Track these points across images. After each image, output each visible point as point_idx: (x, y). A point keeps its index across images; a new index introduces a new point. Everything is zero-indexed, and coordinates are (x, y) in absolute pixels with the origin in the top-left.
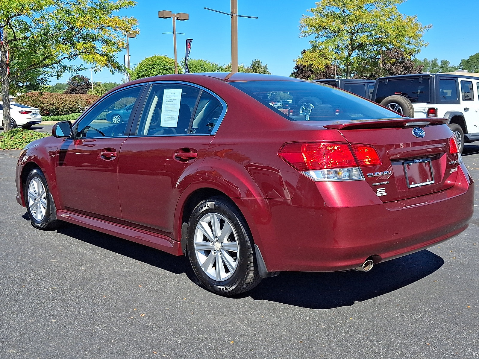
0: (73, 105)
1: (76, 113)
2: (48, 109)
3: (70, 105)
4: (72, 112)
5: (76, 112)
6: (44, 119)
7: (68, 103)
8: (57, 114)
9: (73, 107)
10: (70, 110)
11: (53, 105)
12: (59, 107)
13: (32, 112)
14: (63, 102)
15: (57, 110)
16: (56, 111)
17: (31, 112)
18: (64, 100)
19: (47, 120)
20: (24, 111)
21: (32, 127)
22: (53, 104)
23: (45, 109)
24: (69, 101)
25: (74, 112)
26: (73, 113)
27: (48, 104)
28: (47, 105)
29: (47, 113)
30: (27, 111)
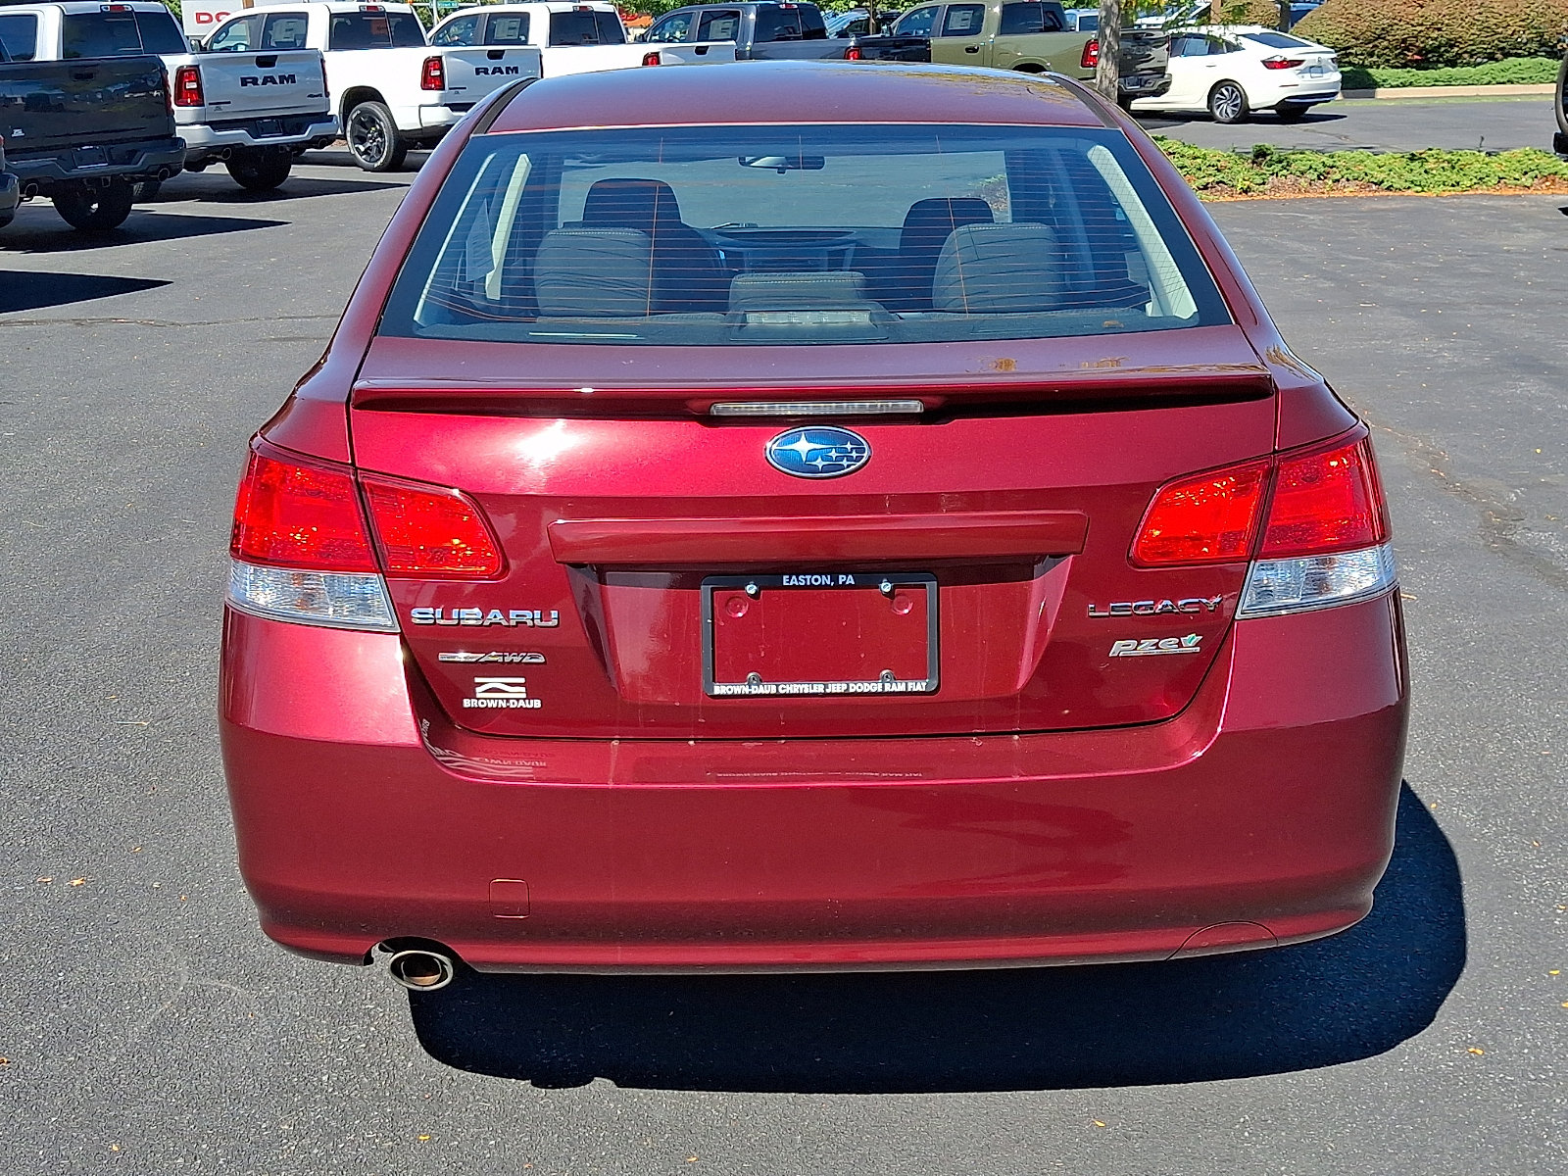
0: (1513, 29)
1: (1520, 60)
2: (1422, 45)
3: (1500, 30)
4: (1506, 55)
5: (1518, 55)
6: (1401, 80)
7: (1495, 21)
8: (1452, 63)
9: (1512, 35)
10: (1502, 45)
11: (1439, 29)
12: (1460, 37)
13: (1303, 61)
14: (1476, 17)
15: (1452, 46)
16: (1448, 52)
17: (1300, 62)
18: (1482, 10)
19: (1411, 84)
20: (1278, 59)
21: (1307, 112)
22: (1439, 26)
23: (1411, 45)
24: (1501, 15)
25: (1511, 55)
26: (1510, 59)
27: (1422, 25)
28: (1419, 28)
29: (1416, 57)
30: (1288, 59)
